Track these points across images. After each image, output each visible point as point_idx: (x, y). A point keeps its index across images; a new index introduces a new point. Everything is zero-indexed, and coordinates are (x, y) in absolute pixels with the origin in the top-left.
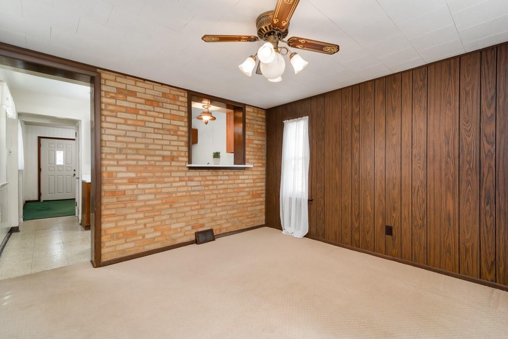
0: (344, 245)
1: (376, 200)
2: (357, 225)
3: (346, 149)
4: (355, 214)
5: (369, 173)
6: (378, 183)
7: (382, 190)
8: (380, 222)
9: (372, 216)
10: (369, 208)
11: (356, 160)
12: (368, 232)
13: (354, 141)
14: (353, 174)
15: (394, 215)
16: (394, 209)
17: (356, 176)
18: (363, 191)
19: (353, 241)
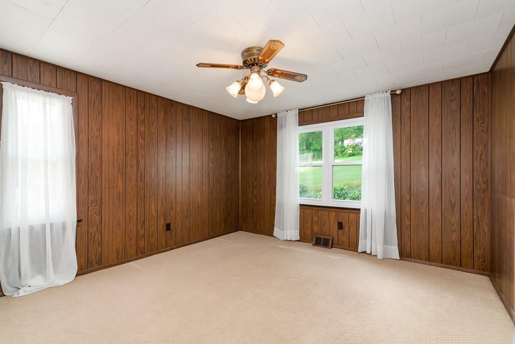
0: (129, 259)
1: (159, 203)
2: (142, 232)
3: (131, 154)
4: (140, 221)
5: (154, 179)
6: (161, 188)
7: (164, 194)
8: (162, 222)
9: (156, 218)
10: (154, 212)
11: (142, 167)
12: (152, 235)
13: (139, 147)
14: (139, 181)
15: (172, 213)
16: (172, 208)
17: (141, 184)
18: (148, 197)
19: (138, 249)
